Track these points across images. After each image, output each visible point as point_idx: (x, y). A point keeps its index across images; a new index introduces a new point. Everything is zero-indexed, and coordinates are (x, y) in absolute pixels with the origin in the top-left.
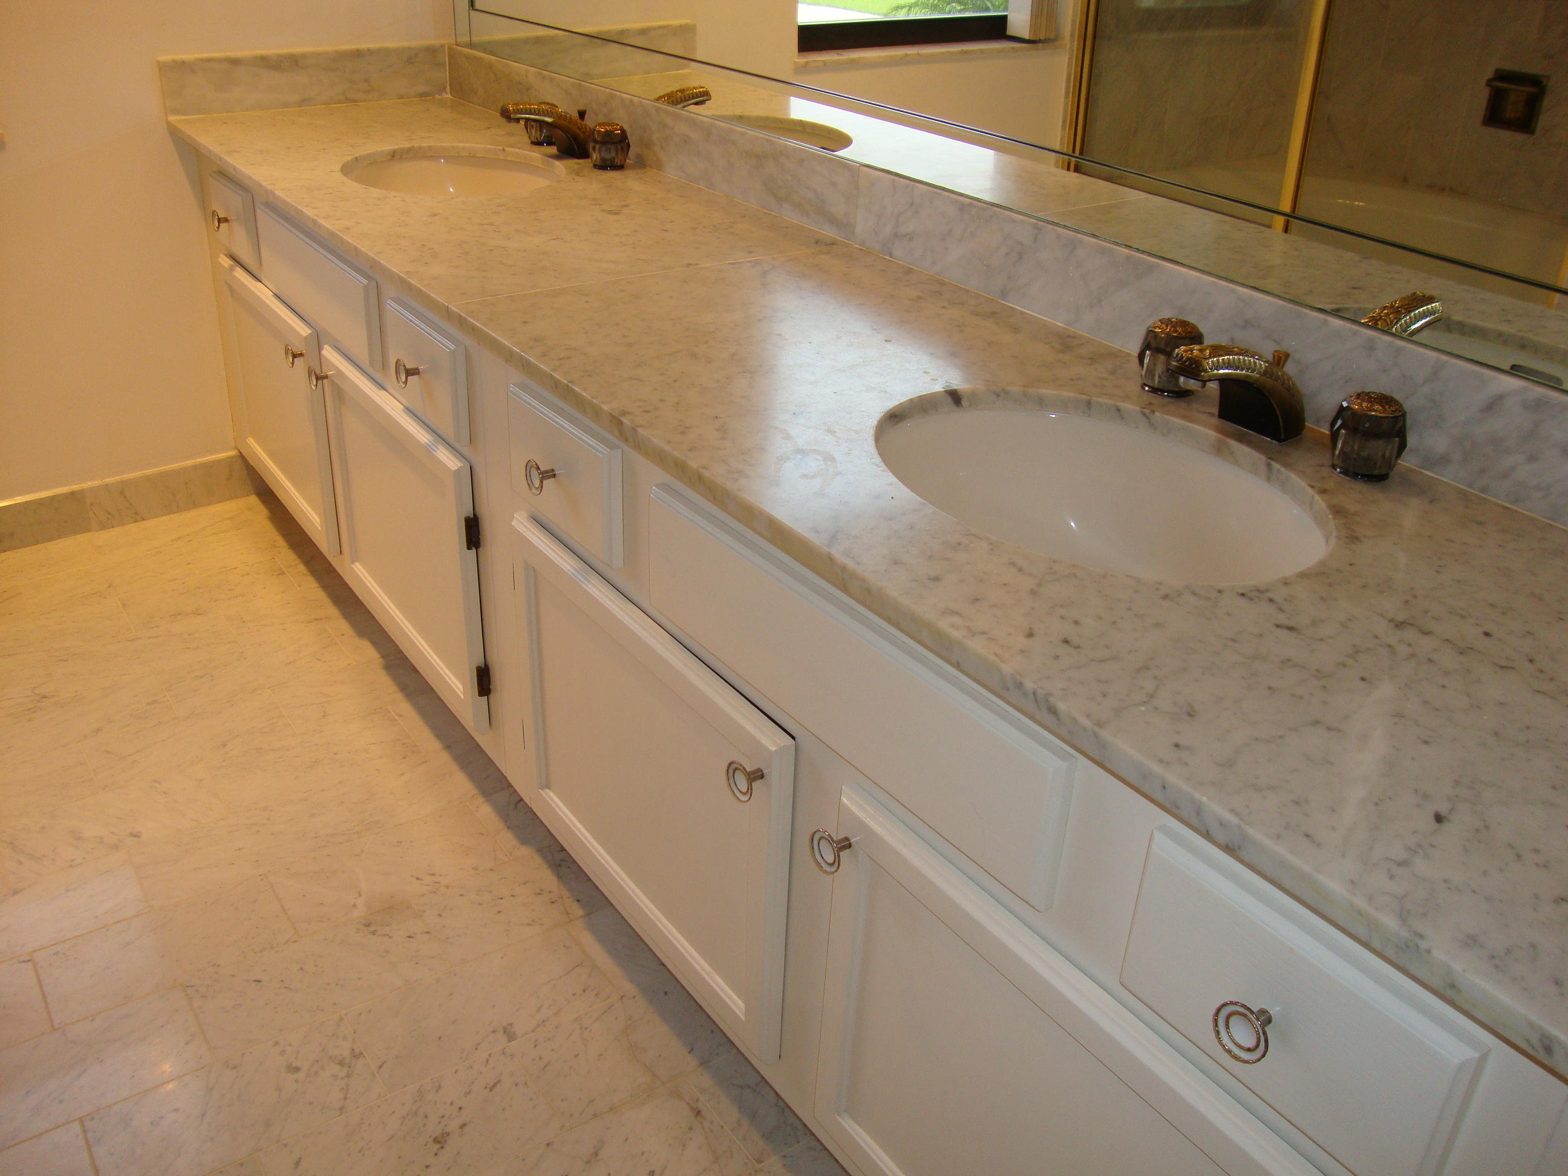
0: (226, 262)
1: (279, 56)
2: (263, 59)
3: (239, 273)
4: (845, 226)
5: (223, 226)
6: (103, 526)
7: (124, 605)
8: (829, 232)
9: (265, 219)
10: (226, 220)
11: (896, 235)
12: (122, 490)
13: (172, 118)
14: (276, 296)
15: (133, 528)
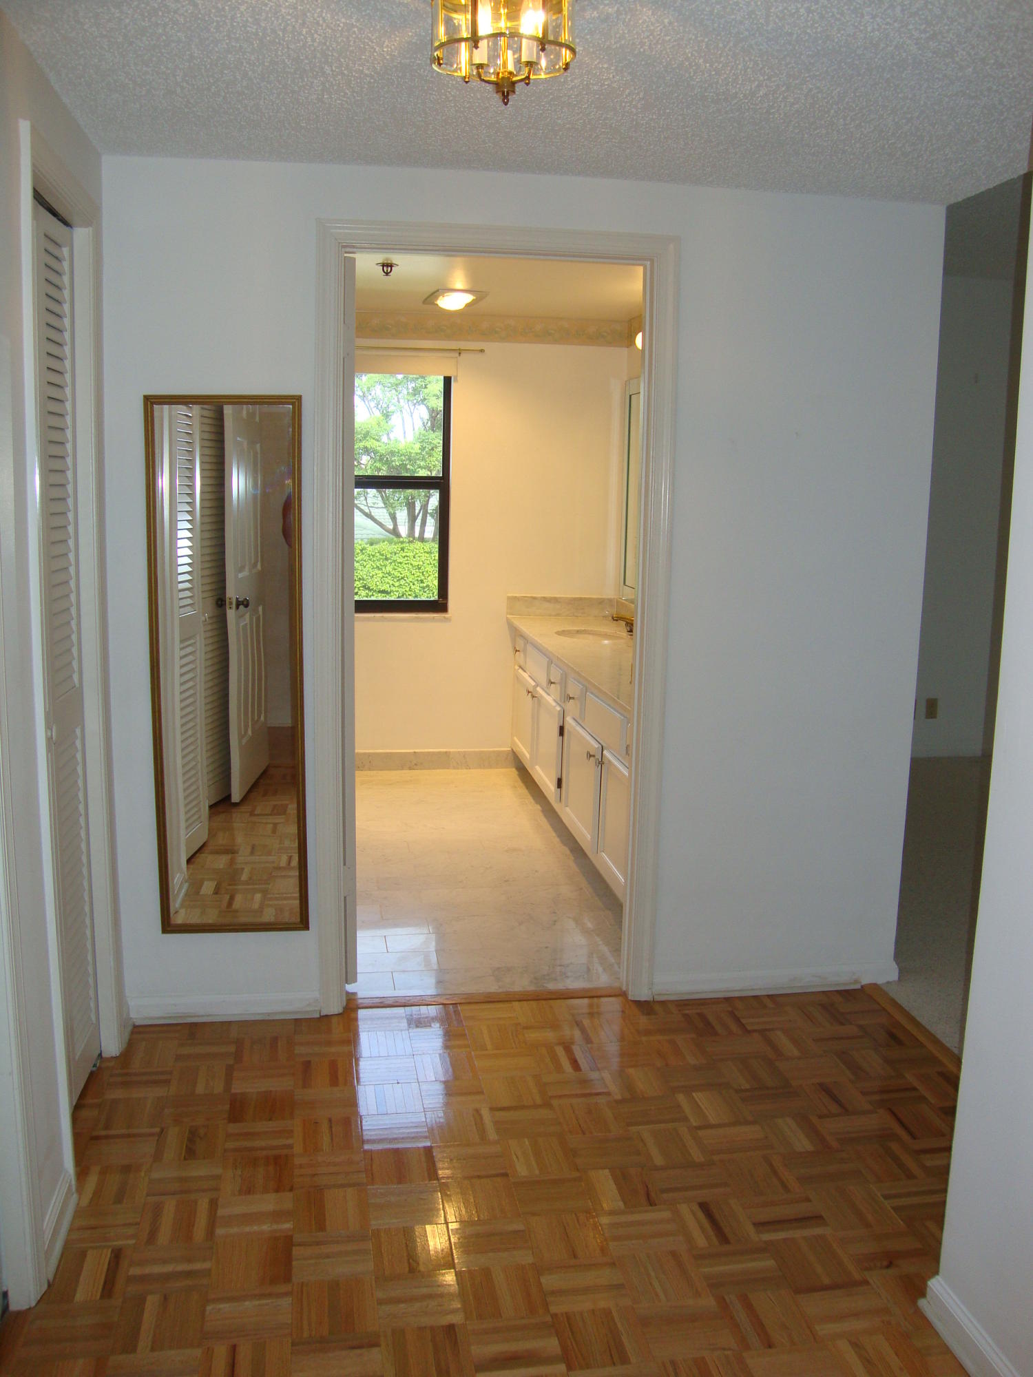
0: (517, 667)
2: (544, 598)
3: (520, 671)
5: (517, 653)
6: (454, 768)
9: (529, 648)
10: (519, 651)
12: (465, 755)
13: (508, 616)
14: (529, 676)
15: (465, 771)
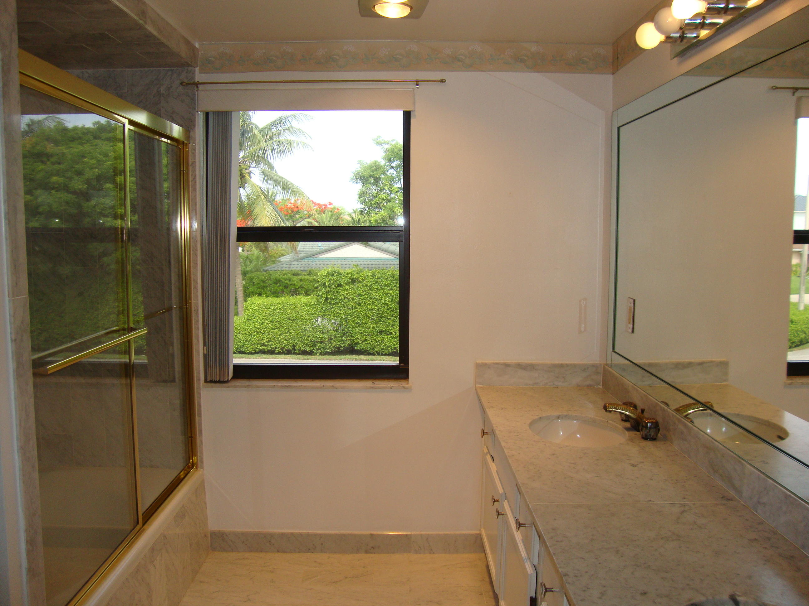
0: (486, 450)
1: (526, 364)
3: (488, 457)
4: (739, 491)
6: (416, 552)
7: (410, 591)
8: (732, 493)
10: (487, 433)
11: (759, 502)
12: (427, 538)
13: (478, 386)
15: (428, 555)
